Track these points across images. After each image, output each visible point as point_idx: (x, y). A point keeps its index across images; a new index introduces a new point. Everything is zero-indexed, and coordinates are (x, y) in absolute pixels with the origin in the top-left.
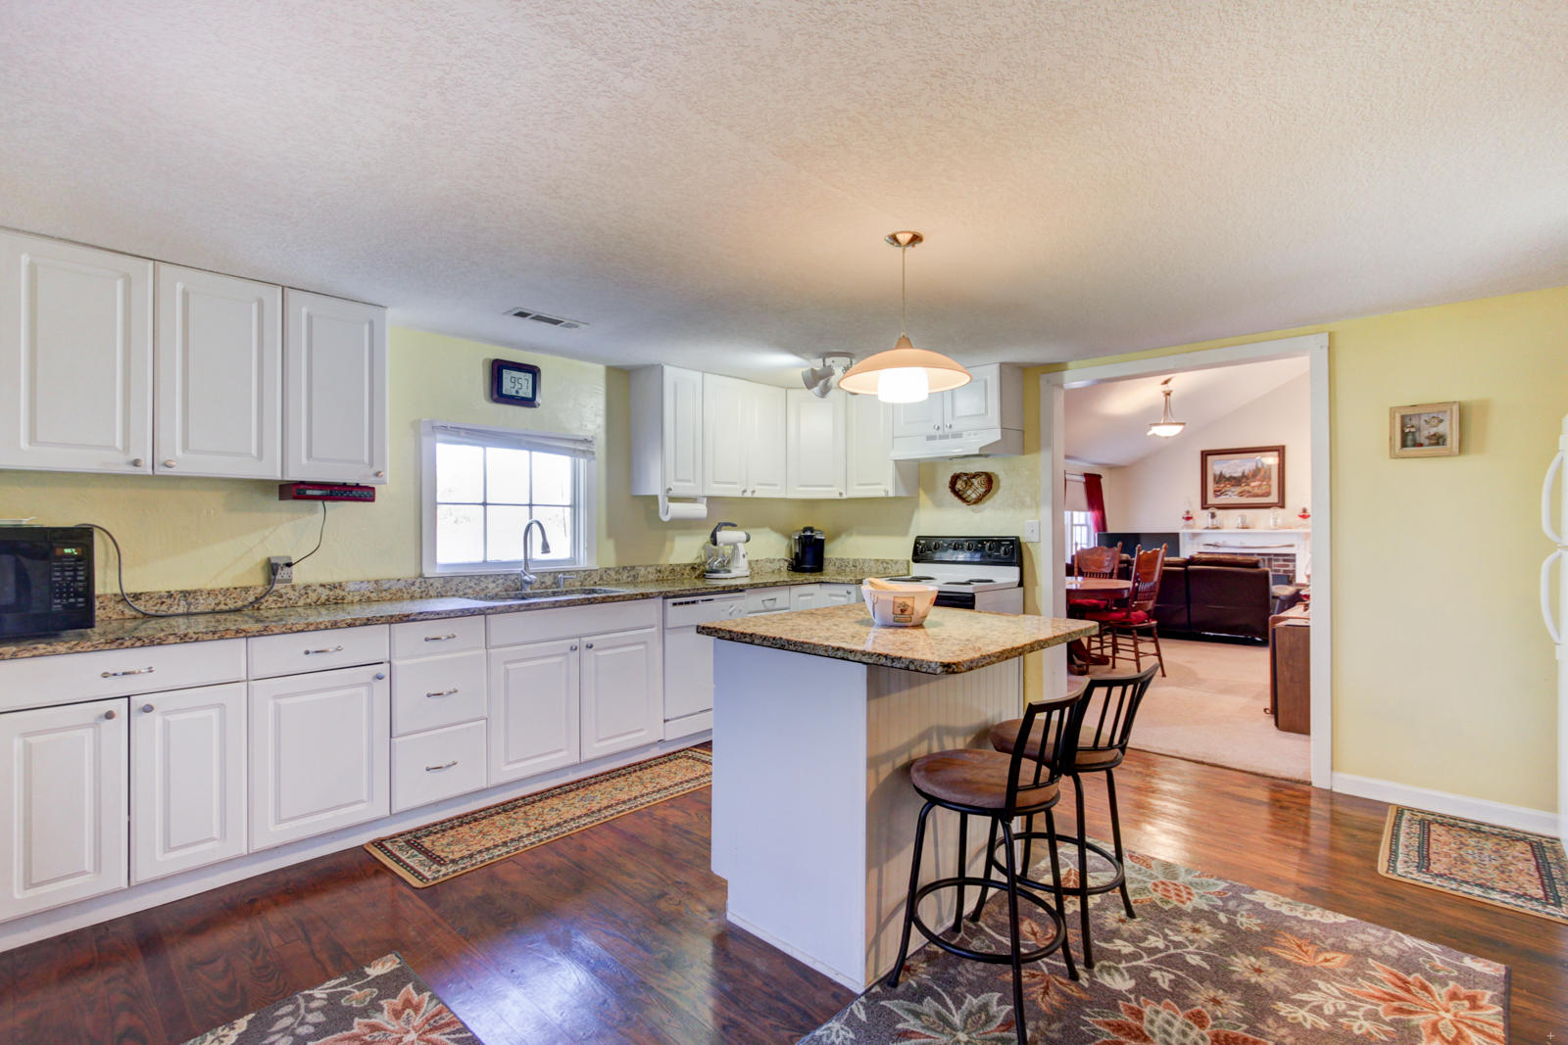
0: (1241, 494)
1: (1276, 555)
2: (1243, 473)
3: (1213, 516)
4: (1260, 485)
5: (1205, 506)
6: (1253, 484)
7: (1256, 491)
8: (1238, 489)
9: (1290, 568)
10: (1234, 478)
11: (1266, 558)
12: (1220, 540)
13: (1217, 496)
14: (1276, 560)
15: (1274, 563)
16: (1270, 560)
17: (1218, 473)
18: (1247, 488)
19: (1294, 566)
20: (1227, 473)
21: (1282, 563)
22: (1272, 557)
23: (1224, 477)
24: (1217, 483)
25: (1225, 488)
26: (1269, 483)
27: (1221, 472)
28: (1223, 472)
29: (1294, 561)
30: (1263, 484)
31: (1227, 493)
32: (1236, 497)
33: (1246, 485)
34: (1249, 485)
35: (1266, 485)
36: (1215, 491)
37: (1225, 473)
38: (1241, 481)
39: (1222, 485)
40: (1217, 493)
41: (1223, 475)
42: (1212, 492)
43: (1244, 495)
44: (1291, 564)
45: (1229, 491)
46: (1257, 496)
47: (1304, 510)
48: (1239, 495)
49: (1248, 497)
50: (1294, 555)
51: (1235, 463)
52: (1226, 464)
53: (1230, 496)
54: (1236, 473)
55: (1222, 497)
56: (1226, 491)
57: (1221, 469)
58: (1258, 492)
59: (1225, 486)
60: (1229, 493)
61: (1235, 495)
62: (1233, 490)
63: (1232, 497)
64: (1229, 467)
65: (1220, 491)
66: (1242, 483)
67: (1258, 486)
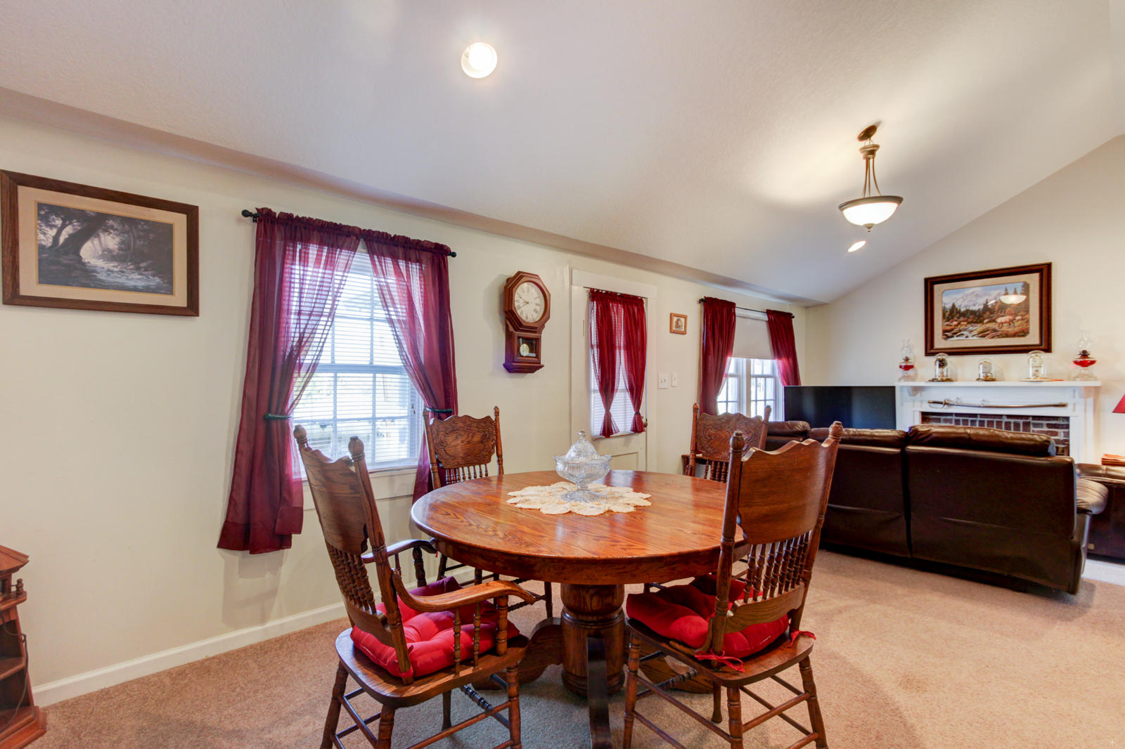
0: (983, 334)
1: (1035, 417)
2: (985, 305)
3: (942, 364)
4: (1011, 321)
5: (930, 350)
6: (1000, 320)
7: (1005, 328)
8: (979, 328)
9: (1060, 437)
10: (973, 313)
11: (1021, 421)
12: (952, 396)
13: (947, 338)
14: (1036, 425)
15: (1033, 429)
16: (1026, 424)
17: (949, 306)
18: (992, 325)
19: (1067, 434)
20: (962, 305)
21: (1046, 429)
22: (1030, 420)
23: (959, 312)
24: (948, 320)
25: (959, 326)
26: (1022, 316)
27: (954, 305)
28: (957, 306)
29: (1067, 426)
30: (1015, 319)
31: (962, 333)
32: (975, 338)
33: (989, 322)
34: (994, 321)
35: (1018, 320)
36: (945, 331)
37: (960, 306)
38: (982, 317)
39: (955, 323)
40: (947, 334)
41: (957, 309)
42: (941, 332)
43: (988, 334)
44: (1061, 431)
45: (965, 330)
46: (1007, 335)
47: (1084, 354)
48: (980, 335)
49: (993, 337)
50: (1067, 419)
51: (973, 293)
52: (959, 296)
53: (967, 337)
54: (974, 305)
55: (955, 338)
56: (960, 331)
57: (954, 301)
58: (1009, 330)
59: (959, 324)
60: (965, 333)
61: (974, 336)
62: (971, 328)
63: (970, 338)
64: (965, 298)
65: (952, 330)
66: (984, 319)
67: (1006, 322)
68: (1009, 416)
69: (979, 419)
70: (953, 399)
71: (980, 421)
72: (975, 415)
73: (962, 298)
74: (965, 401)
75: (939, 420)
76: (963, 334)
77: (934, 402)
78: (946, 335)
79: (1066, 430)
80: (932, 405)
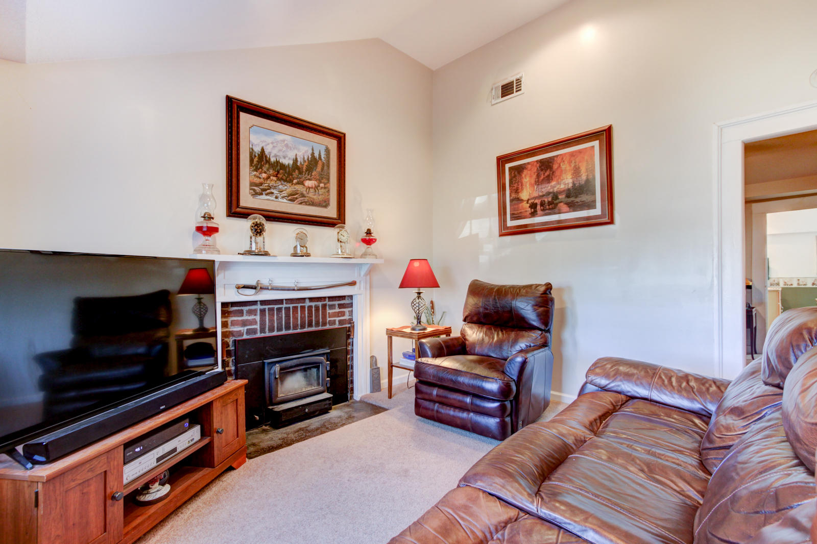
0: (292, 197)
1: (331, 298)
2: (296, 161)
3: (258, 230)
4: (316, 188)
5: (235, 210)
6: (308, 183)
7: (311, 195)
8: (288, 188)
9: (346, 317)
10: (283, 166)
11: (320, 304)
12: (264, 276)
13: (255, 194)
14: (332, 307)
15: (329, 311)
16: (324, 306)
17: (257, 150)
18: (299, 188)
19: (351, 313)
20: (273, 153)
21: (337, 310)
22: (327, 302)
23: (268, 161)
24: (256, 170)
25: (268, 182)
26: (325, 185)
27: (263, 150)
28: (267, 152)
29: (351, 305)
30: (319, 186)
31: (272, 191)
32: (285, 200)
33: (298, 183)
34: (301, 183)
35: (322, 188)
36: (252, 184)
37: (270, 153)
38: (292, 175)
39: (264, 175)
40: (256, 188)
41: (266, 157)
42: (248, 184)
43: (297, 198)
44: (346, 310)
45: (275, 188)
46: (312, 204)
47: (369, 232)
48: (290, 198)
49: (301, 203)
50: (351, 297)
51: (284, 141)
52: (269, 140)
53: (276, 198)
54: (284, 158)
55: (264, 197)
56: (270, 188)
57: (263, 145)
58: (315, 197)
59: (268, 178)
60: (275, 192)
61: (283, 197)
62: (281, 187)
63: (280, 200)
64: (275, 144)
65: (261, 184)
66: (294, 179)
67: (312, 188)
68: (311, 299)
69: (284, 305)
70: (265, 282)
71: (285, 308)
72: (280, 301)
73: (272, 143)
74: (278, 283)
75: (241, 313)
76: (272, 193)
77: (245, 287)
78: (254, 190)
79: (350, 309)
80: (241, 291)
